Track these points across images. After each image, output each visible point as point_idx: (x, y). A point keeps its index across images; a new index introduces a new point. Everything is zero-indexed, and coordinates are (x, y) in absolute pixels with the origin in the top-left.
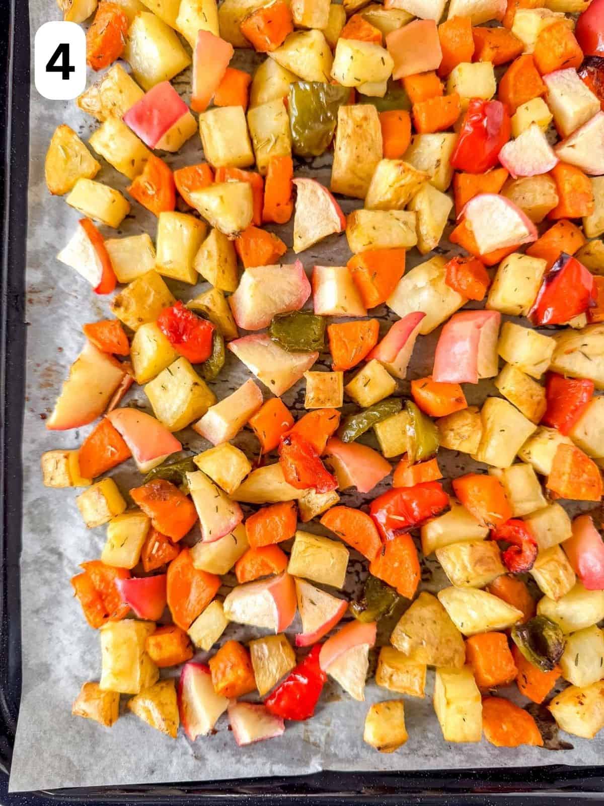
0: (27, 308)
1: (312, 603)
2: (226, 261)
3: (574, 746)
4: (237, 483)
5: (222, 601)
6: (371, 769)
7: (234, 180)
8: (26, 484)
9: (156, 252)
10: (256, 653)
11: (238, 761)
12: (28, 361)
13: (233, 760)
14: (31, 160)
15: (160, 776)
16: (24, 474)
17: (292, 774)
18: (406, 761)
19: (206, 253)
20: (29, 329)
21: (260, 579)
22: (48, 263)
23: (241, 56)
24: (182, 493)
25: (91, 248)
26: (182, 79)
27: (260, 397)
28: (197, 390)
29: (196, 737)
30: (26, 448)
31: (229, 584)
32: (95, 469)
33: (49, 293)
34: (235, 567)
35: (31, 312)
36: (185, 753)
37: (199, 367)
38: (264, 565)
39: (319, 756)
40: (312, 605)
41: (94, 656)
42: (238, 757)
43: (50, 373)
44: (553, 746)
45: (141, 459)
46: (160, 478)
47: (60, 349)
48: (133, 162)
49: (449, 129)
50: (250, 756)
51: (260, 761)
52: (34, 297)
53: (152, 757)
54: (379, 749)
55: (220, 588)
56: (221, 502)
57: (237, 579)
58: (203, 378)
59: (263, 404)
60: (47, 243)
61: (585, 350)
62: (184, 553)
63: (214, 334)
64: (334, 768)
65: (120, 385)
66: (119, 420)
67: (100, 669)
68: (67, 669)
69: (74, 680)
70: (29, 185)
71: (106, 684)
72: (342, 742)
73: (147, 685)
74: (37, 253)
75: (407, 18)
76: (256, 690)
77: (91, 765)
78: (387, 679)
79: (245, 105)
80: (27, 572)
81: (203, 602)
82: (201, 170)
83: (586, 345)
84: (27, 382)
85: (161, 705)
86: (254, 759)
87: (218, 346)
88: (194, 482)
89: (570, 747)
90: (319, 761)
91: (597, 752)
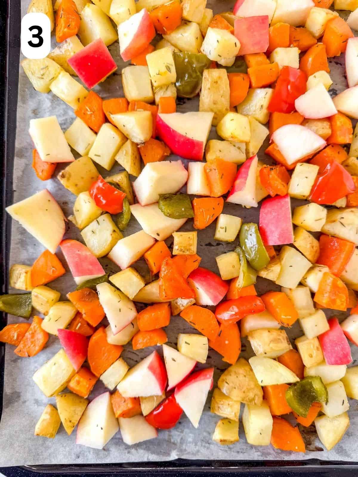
1: (174, 360)
2: (136, 158)
7: (141, 110)
11: (129, 452)
13: (126, 451)
15: (83, 460)
17: (160, 460)
19: (125, 152)
28: (114, 234)
34: (132, 339)
39: (176, 450)
44: (311, 449)
48: (79, 100)
49: (270, 86)
57: (132, 347)
59: (154, 245)
61: (342, 221)
64: (184, 457)
72: (190, 442)
74: (21, 149)
77: (42, 452)
78: (216, 408)
83: (343, 218)
86: (138, 452)
89: (321, 450)
90: (176, 453)
91: (337, 453)
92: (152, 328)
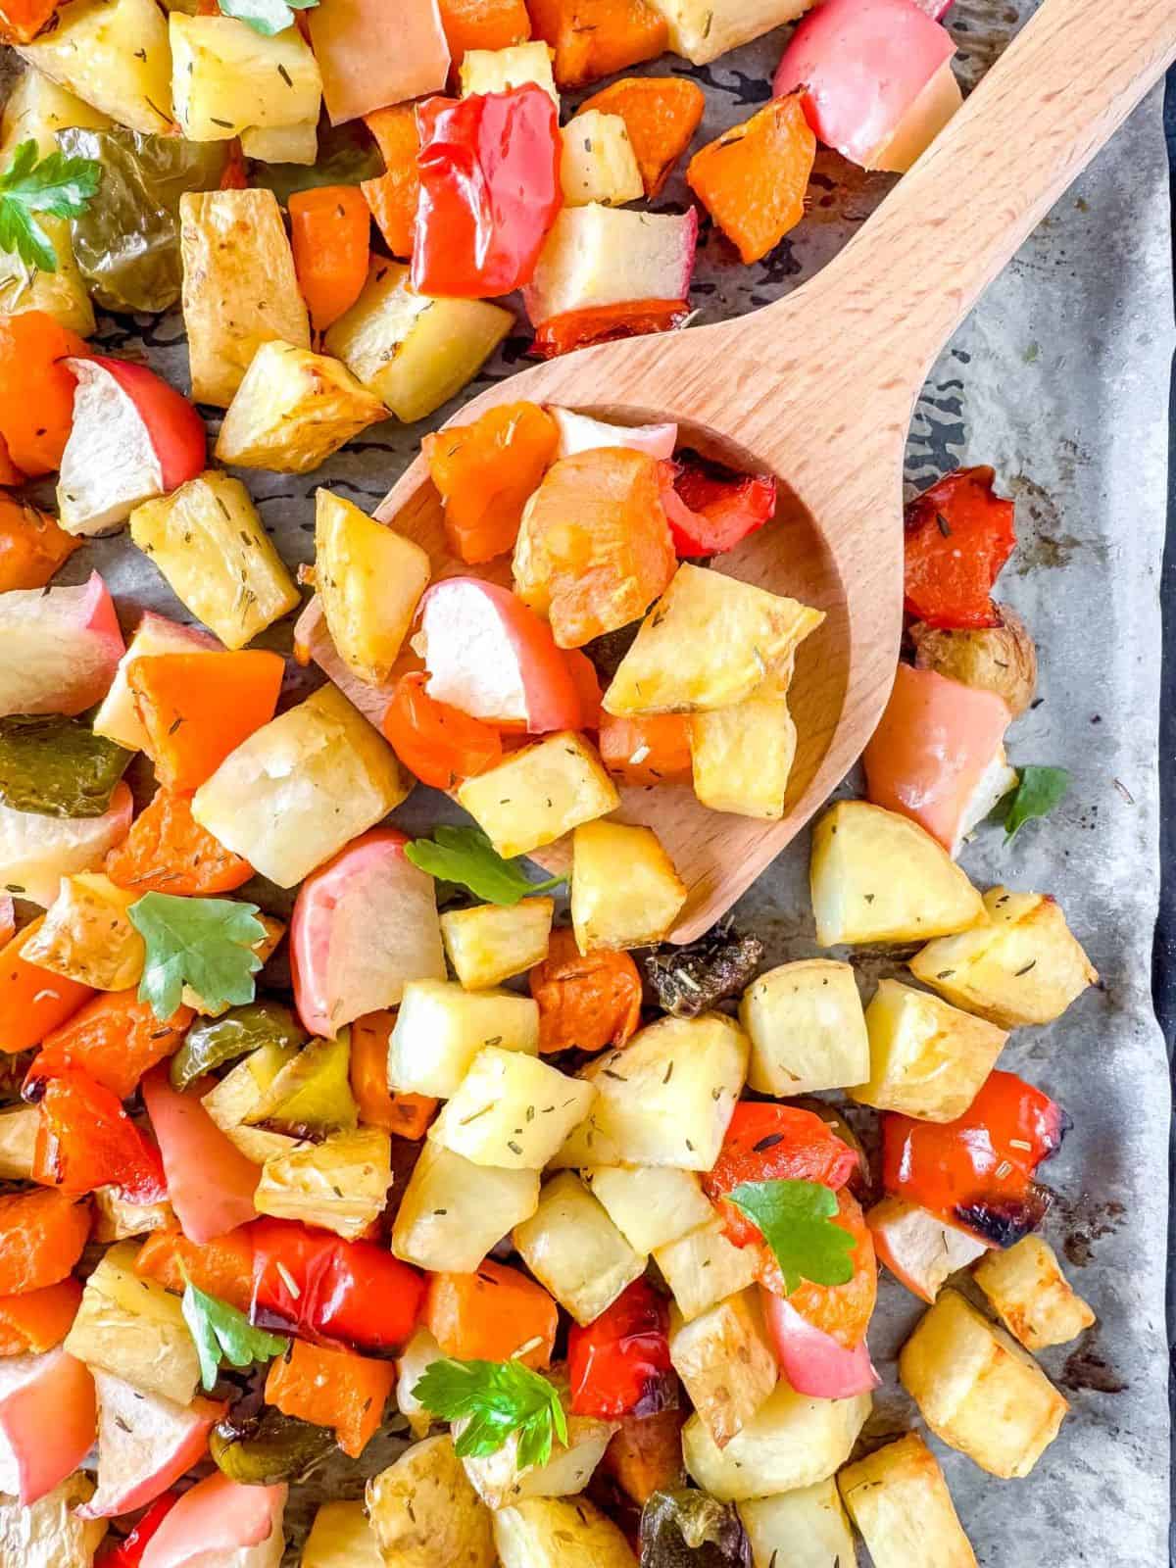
1: (123, 1425)
40: (120, 1431)
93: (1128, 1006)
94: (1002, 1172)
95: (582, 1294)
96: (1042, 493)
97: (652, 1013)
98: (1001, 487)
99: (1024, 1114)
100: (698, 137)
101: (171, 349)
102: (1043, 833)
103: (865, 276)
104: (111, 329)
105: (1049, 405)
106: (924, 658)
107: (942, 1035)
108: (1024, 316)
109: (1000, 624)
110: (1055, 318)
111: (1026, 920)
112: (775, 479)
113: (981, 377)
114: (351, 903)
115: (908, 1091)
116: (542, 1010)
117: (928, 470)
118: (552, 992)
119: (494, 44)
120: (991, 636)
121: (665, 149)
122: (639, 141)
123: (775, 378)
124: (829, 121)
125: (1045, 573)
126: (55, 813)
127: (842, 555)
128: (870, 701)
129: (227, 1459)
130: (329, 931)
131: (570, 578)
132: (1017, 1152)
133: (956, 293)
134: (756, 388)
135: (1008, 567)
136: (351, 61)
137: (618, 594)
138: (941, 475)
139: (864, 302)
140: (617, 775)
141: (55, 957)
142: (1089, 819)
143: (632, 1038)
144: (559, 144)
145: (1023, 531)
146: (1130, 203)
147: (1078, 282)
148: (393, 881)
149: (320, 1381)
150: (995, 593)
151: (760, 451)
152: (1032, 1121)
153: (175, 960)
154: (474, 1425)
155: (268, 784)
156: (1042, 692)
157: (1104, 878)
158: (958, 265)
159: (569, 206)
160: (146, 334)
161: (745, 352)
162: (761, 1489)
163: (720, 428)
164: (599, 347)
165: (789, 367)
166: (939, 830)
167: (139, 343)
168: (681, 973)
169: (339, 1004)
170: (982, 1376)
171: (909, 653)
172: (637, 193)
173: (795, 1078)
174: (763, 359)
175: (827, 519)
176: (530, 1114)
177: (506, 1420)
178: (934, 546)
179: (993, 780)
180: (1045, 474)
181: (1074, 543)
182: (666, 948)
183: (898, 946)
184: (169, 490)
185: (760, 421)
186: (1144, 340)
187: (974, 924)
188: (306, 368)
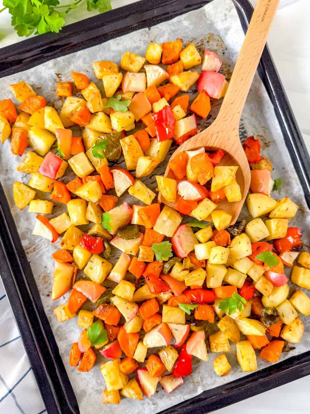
0: (27, 256)
1: (176, 330)
2: (98, 212)
3: (296, 347)
4: (132, 296)
5: (142, 341)
6: (222, 384)
7: (90, 181)
8: (51, 324)
9: (70, 217)
10: (162, 356)
11: (170, 400)
12: (35, 276)
13: (168, 400)
14: (7, 198)
16: (49, 320)
17: (192, 397)
18: (234, 376)
19: (89, 212)
20: (31, 264)
21: (154, 328)
22: (28, 236)
23: (74, 129)
24: (112, 306)
25: (45, 227)
26: (55, 146)
27: (129, 258)
28: (104, 264)
29: (151, 396)
30: (46, 310)
31: (143, 334)
32: (76, 309)
33: (34, 247)
34: (142, 327)
35: (29, 257)
36: (149, 404)
37: (101, 255)
38: (153, 322)
39: (200, 386)
41: (101, 380)
42: (169, 398)
43: (45, 277)
44: (288, 350)
45: (93, 299)
46: (102, 303)
47: (46, 267)
48: (48, 187)
50: (174, 396)
51: (178, 396)
52: (28, 251)
53: (137, 410)
54: (222, 376)
55: (140, 336)
56: (128, 305)
57: (145, 332)
58: (104, 258)
59: (131, 260)
60: (25, 228)
62: (121, 328)
63: (103, 241)
64: (207, 389)
65: (74, 273)
66: (78, 287)
67: (105, 384)
68: (92, 389)
69: (97, 392)
70: (10, 208)
71: (109, 388)
72: (207, 378)
73: (125, 384)
74: (23, 234)
75: (134, 93)
76: (167, 370)
78: (215, 348)
79: (84, 151)
80: (64, 357)
81: (135, 345)
82: (76, 181)
84: (37, 284)
85: (133, 389)
86: (176, 397)
87: (106, 245)
88: (115, 301)
89: (294, 348)
90: (201, 388)
91: (305, 346)
92: (150, 315)
93: (305, 211)
94: (295, 241)
95: (239, 284)
96: (262, 136)
97: (232, 237)
98: (255, 138)
99: (295, 232)
100: (190, 103)
101: (121, 164)
102: (282, 189)
103: (224, 115)
104: (111, 164)
105: (258, 123)
106: (253, 168)
107: (278, 223)
108: (249, 111)
109: (263, 159)
110: (254, 109)
111: (284, 202)
112: (222, 150)
113: (246, 122)
114: (181, 235)
115: (276, 234)
116: (216, 242)
117: (243, 139)
118: (216, 239)
119: (157, 101)
120: (263, 161)
121: (186, 106)
122: (182, 107)
123: (216, 135)
124: (210, 93)
125: (267, 149)
126: (133, 238)
127: (236, 157)
128: (248, 178)
129: (194, 328)
130: (181, 241)
131: (200, 175)
132: (296, 237)
133: (239, 113)
134: (214, 137)
135: (261, 150)
136: (137, 111)
137: (209, 174)
138: (245, 139)
139: (225, 119)
140: (215, 202)
141: (143, 258)
142: (288, 184)
143: (231, 242)
144: (172, 112)
145: (261, 143)
146: (259, 88)
147: (255, 102)
148: (186, 231)
149: (204, 312)
150: (260, 154)
151: (218, 147)
152: (297, 232)
153: (160, 253)
154: (230, 310)
155: (164, 222)
156: (274, 167)
157: (294, 192)
158: (238, 108)
159: (177, 121)
160: (116, 163)
161: (211, 133)
162: (277, 304)
163: (211, 145)
164: (188, 140)
165: (218, 132)
166: (266, 193)
167: (116, 165)
168: (234, 229)
169: (186, 251)
170: (304, 274)
171: (251, 169)
172: (185, 115)
173: (258, 238)
174: (213, 133)
175: (232, 152)
176: (222, 254)
177: (235, 306)
178: (249, 150)
179: (271, 183)
180: (261, 133)
181: (269, 142)
182: (231, 227)
183: (266, 214)
184: (133, 184)
185: (216, 142)
186: (268, 108)
187: (277, 206)
188: (149, 159)
